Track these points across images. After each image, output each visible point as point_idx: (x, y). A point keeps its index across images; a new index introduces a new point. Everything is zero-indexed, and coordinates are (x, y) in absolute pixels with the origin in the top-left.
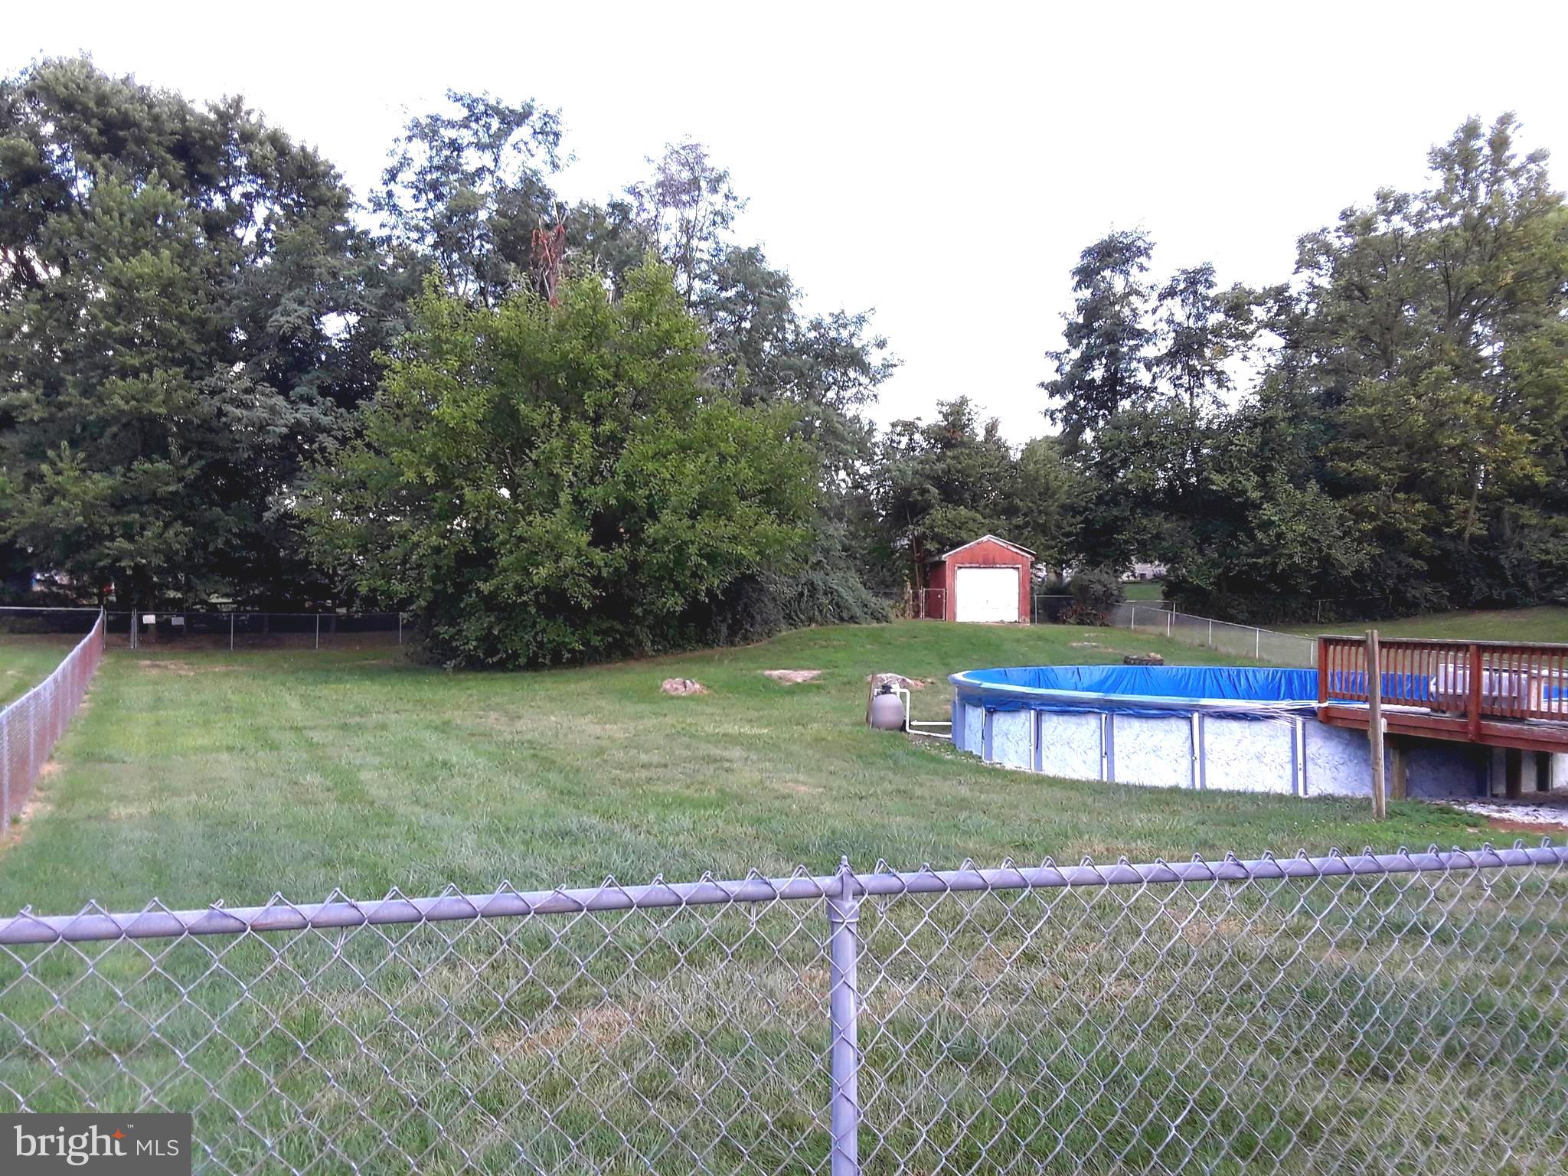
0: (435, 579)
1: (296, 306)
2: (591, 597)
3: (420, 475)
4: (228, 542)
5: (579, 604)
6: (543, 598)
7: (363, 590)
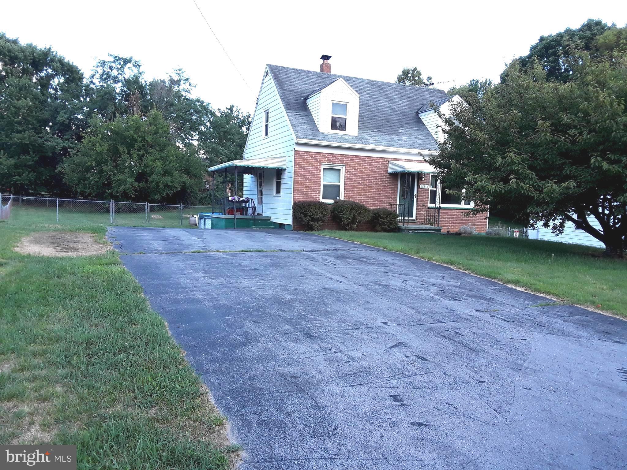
0: (97, 189)
1: (64, 115)
2: (134, 194)
3: (92, 163)
4: (46, 177)
5: (131, 196)
6: (123, 195)
7: (79, 191)
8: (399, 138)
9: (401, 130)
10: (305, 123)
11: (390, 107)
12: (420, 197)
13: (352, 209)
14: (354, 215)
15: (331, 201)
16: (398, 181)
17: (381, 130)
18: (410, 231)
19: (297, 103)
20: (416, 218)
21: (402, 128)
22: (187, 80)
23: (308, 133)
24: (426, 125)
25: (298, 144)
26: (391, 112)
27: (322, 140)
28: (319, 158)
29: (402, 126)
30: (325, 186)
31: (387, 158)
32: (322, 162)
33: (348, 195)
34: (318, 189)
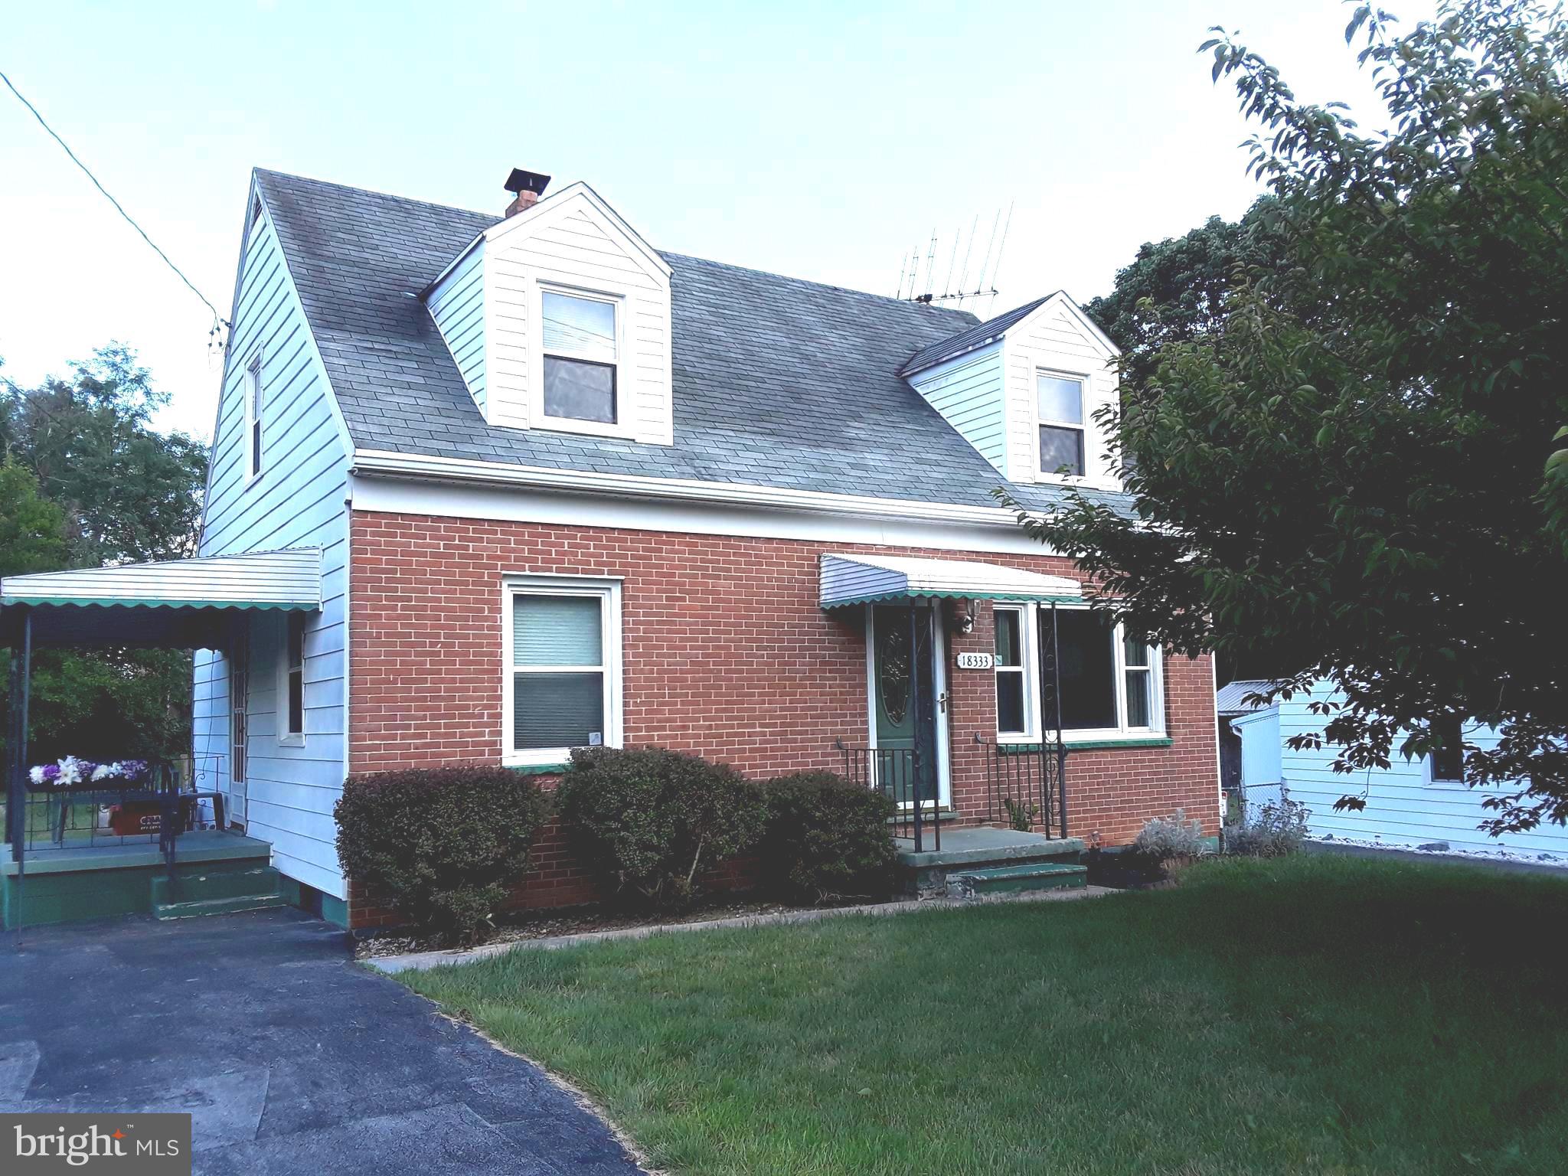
8: (851, 457)
9: (855, 430)
10: (409, 386)
11: (794, 349)
12: (960, 708)
13: (669, 792)
14: (680, 825)
15: (559, 756)
16: (863, 642)
17: (770, 426)
18: (949, 877)
19: (378, 309)
20: (954, 800)
21: (856, 424)
22: (139, 380)
23: (427, 426)
24: (943, 414)
25: (365, 476)
26: (805, 369)
27: (498, 458)
28: (488, 547)
29: (857, 417)
30: (522, 682)
31: (812, 542)
32: (503, 567)
33: (645, 720)
34: (489, 698)
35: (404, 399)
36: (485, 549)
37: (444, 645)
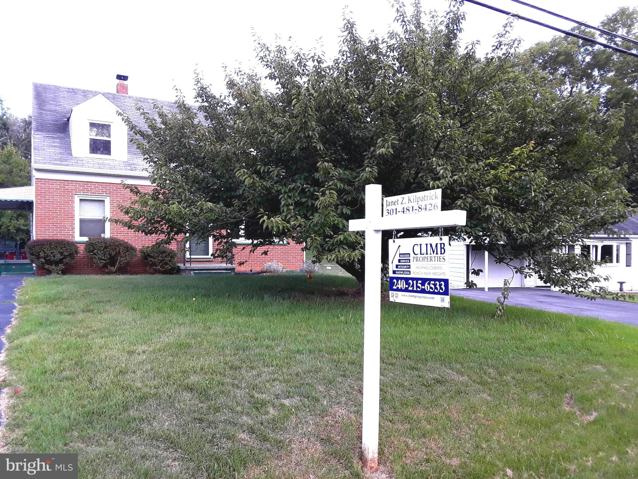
18: (192, 272)
19: (54, 125)
20: (213, 256)
23: (56, 157)
30: (82, 221)
32: (75, 192)
33: (116, 231)
34: (71, 224)
35: (52, 150)
36: (70, 188)
37: (59, 211)
